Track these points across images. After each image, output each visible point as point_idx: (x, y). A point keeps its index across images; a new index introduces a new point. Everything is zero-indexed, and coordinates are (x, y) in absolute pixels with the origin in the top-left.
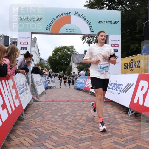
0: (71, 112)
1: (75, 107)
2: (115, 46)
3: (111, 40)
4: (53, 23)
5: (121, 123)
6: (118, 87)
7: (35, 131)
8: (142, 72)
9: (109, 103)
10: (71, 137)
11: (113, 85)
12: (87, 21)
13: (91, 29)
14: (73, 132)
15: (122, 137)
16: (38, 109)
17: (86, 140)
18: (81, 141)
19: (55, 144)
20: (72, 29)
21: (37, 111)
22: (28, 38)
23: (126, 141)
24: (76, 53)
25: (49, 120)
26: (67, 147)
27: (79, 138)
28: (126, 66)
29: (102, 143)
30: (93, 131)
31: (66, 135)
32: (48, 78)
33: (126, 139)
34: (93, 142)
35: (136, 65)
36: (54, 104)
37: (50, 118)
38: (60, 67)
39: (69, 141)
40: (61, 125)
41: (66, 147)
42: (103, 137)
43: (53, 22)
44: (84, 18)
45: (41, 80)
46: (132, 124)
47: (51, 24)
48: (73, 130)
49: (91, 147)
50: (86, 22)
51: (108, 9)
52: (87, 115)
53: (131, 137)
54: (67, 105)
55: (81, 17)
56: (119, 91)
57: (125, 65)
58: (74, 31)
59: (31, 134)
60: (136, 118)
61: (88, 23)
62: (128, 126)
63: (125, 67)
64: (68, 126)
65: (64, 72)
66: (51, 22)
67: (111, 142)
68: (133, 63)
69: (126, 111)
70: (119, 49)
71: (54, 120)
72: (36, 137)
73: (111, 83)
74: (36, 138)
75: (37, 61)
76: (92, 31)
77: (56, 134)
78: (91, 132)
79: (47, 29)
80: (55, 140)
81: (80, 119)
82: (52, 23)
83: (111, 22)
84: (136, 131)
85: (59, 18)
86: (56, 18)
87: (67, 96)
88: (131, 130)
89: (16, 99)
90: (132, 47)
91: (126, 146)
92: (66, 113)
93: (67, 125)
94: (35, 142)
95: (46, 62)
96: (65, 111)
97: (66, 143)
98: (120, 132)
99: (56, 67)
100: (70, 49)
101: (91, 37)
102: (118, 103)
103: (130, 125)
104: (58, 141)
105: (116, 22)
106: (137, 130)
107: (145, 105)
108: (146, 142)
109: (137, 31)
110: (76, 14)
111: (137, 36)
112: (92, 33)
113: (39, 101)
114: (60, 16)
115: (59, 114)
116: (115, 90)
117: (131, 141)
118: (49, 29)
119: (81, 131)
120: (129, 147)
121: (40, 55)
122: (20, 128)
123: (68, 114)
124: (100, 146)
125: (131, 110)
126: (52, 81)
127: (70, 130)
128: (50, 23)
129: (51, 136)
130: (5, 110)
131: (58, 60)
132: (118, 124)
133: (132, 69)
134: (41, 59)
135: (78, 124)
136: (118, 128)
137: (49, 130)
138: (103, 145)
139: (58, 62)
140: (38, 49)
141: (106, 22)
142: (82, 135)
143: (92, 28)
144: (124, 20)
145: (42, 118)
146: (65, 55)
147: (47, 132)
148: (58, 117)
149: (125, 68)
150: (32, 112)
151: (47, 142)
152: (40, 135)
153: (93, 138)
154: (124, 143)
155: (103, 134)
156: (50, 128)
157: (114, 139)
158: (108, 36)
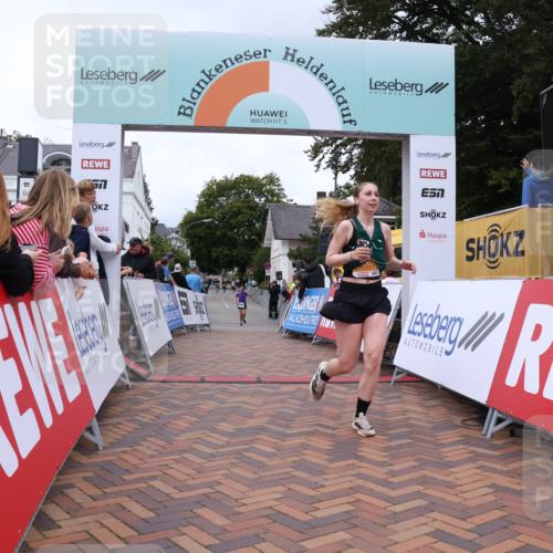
0: (272, 423)
1: (283, 401)
2: (435, 174)
3: (420, 155)
4: (203, 88)
5: (458, 464)
6: (444, 328)
7: (141, 492)
8: (533, 272)
9: (415, 387)
10: (275, 516)
11: (425, 319)
12: (332, 81)
13: (345, 112)
14: (279, 496)
15: (464, 513)
16: (146, 411)
17: (329, 524)
18: (312, 528)
19: (217, 542)
20: (274, 114)
21: (146, 418)
22: (111, 145)
23: (482, 530)
24: (284, 200)
25: (190, 450)
27: (307, 517)
28: (471, 250)
29: (390, 537)
30: (354, 490)
31: (255, 507)
32: (184, 295)
33: (478, 520)
34: (358, 532)
35: (509, 245)
36: (205, 390)
37: (196, 443)
38: (226, 252)
39: (267, 531)
40: (235, 470)
42: (396, 514)
43: (202, 84)
44: (317, 72)
45: (156, 302)
46: (499, 467)
47: (195, 95)
48: (282, 489)
50: (327, 85)
52: (331, 432)
53: (499, 513)
54: (253, 394)
55: (306, 68)
56: (451, 342)
57: (471, 245)
59: (124, 505)
60: (514, 443)
61: (334, 91)
62: (486, 474)
63: (470, 254)
64: (262, 474)
65: (242, 271)
66: (198, 84)
67: (426, 534)
68: (497, 238)
69: (475, 416)
70: (450, 185)
71: (212, 451)
72: (141, 512)
73: (420, 314)
74: (143, 519)
75: (140, 231)
76: (347, 119)
77: (219, 502)
78: (348, 495)
79: (182, 110)
80: (215, 525)
81: (305, 446)
82: (199, 90)
83: (419, 88)
84: (515, 492)
85: (225, 71)
86: (214, 72)
87: (255, 361)
88: (497, 488)
89: (69, 372)
90: (496, 177)
91: (481, 547)
92: (251, 423)
93: (257, 470)
94: (140, 534)
95: (174, 235)
96: (250, 416)
97: (257, 535)
98: (456, 495)
99: (210, 252)
100: (262, 186)
102: (443, 388)
103: (495, 470)
104: (229, 529)
105: (437, 88)
106: (519, 487)
107: (547, 395)
110: (290, 55)
112: (349, 128)
113: (150, 378)
114: (228, 62)
115: (226, 427)
116: (432, 338)
117: (499, 529)
118: (188, 112)
119: (311, 493)
121: (151, 209)
122: (85, 479)
123: (262, 429)
124: (384, 548)
125: (496, 414)
126: (198, 305)
127: (268, 487)
128: (194, 90)
129: (200, 511)
130: (30, 412)
131: (217, 227)
132: (449, 465)
133: (494, 262)
134: (154, 224)
135: (298, 466)
136: (450, 478)
137: (190, 488)
138: (396, 543)
139: (218, 233)
140: (145, 186)
141: (399, 87)
142: (315, 505)
143: (347, 108)
144: (467, 80)
145: (162, 443)
146: (245, 210)
147: (185, 494)
148: (226, 439)
149: (470, 259)
150: (128, 421)
151: (184, 534)
152: (158, 505)
153: (357, 517)
154: (472, 536)
155: (395, 501)
156: (194, 482)
157: (435, 520)
158: (407, 137)
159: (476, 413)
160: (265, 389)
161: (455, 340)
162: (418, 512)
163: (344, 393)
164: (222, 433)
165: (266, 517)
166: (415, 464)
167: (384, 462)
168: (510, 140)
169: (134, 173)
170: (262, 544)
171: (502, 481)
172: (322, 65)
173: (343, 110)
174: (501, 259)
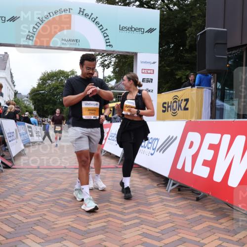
0: (70, 187)
2: (149, 71)
3: (142, 62)
4: (39, 27)
5: (154, 204)
6: (150, 143)
7: (7, 219)
8: (192, 118)
9: (137, 169)
10: (71, 229)
12: (101, 26)
13: (108, 41)
14: (73, 219)
15: (156, 225)
16: (11, 182)
17: (96, 231)
18: (88, 233)
19: (43, 241)
20: (73, 41)
21: (11, 185)
23: (163, 232)
25: (32, 200)
26: (64, 245)
27: (85, 229)
28: (165, 107)
29: (123, 236)
30: (107, 216)
31: (61, 225)
33: (162, 228)
34: (108, 234)
35: (182, 105)
36: (40, 172)
37: (34, 196)
38: (51, 107)
39: (67, 235)
40: (53, 209)
41: (62, 245)
42: (125, 226)
43: (38, 24)
44: (95, 21)
45: (16, 130)
46: (172, 204)
47: (35, 30)
48: (74, 216)
49: (104, 243)
50: (99, 27)
51: (138, 6)
53: (171, 225)
54: (63, 174)
55: (89, 18)
56: (153, 149)
57: (165, 105)
58: (77, 44)
60: (180, 194)
61: (102, 30)
62: (167, 208)
63: (164, 109)
64: (66, 210)
67: (139, 235)
68: (177, 102)
69: (164, 182)
70: (155, 77)
71: (41, 200)
72: (9, 229)
74: (8, 232)
75: (9, 96)
76: (108, 44)
77: (45, 223)
78: (105, 218)
79: (28, 37)
80: (43, 234)
82: (37, 27)
83: (142, 30)
84: (179, 215)
85: (50, 18)
86: (44, 19)
88: (171, 214)
90: (179, 74)
92: (61, 187)
93: (63, 208)
94: (7, 239)
95: (26, 99)
96: (60, 184)
97: (62, 237)
98: (153, 217)
99: (43, 107)
100: (69, 75)
101: (108, 55)
102: (150, 170)
103: (171, 206)
104: (49, 235)
105: (151, 31)
106: (180, 213)
107: (194, 173)
108: (195, 232)
109: (187, 47)
110: (81, 12)
111: (186, 55)
112: (109, 48)
113: (13, 167)
115: (49, 189)
116: (145, 148)
117: (171, 232)
118: (31, 38)
119: (88, 218)
120: (167, 241)
121: (14, 86)
123: (66, 190)
124: (120, 241)
125: (172, 181)
126: (37, 132)
127: (68, 216)
128: (34, 27)
129: (36, 228)
131: (47, 95)
132: (151, 204)
133: (175, 113)
134: (16, 93)
136: (149, 210)
137: (31, 217)
138: (125, 239)
139: (47, 98)
140: (11, 74)
141: (133, 29)
142: (89, 223)
144: (165, 27)
145: (19, 197)
146: (60, 87)
147: (29, 220)
148: (49, 195)
149: (164, 111)
151: (28, 238)
152: (16, 226)
153: (108, 228)
154: (159, 235)
155: (125, 221)
156: (33, 214)
157: (143, 228)
158: (136, 54)
159: (164, 181)
160: (68, 171)
161: (155, 148)
162: (136, 225)
163: (105, 173)
164: (47, 192)
165: (67, 229)
166: (135, 204)
167: (121, 204)
168: (185, 56)
169: (5, 68)
170: (65, 241)
171: (174, 211)
172: (97, 17)
173: (106, 40)
174: (178, 112)
